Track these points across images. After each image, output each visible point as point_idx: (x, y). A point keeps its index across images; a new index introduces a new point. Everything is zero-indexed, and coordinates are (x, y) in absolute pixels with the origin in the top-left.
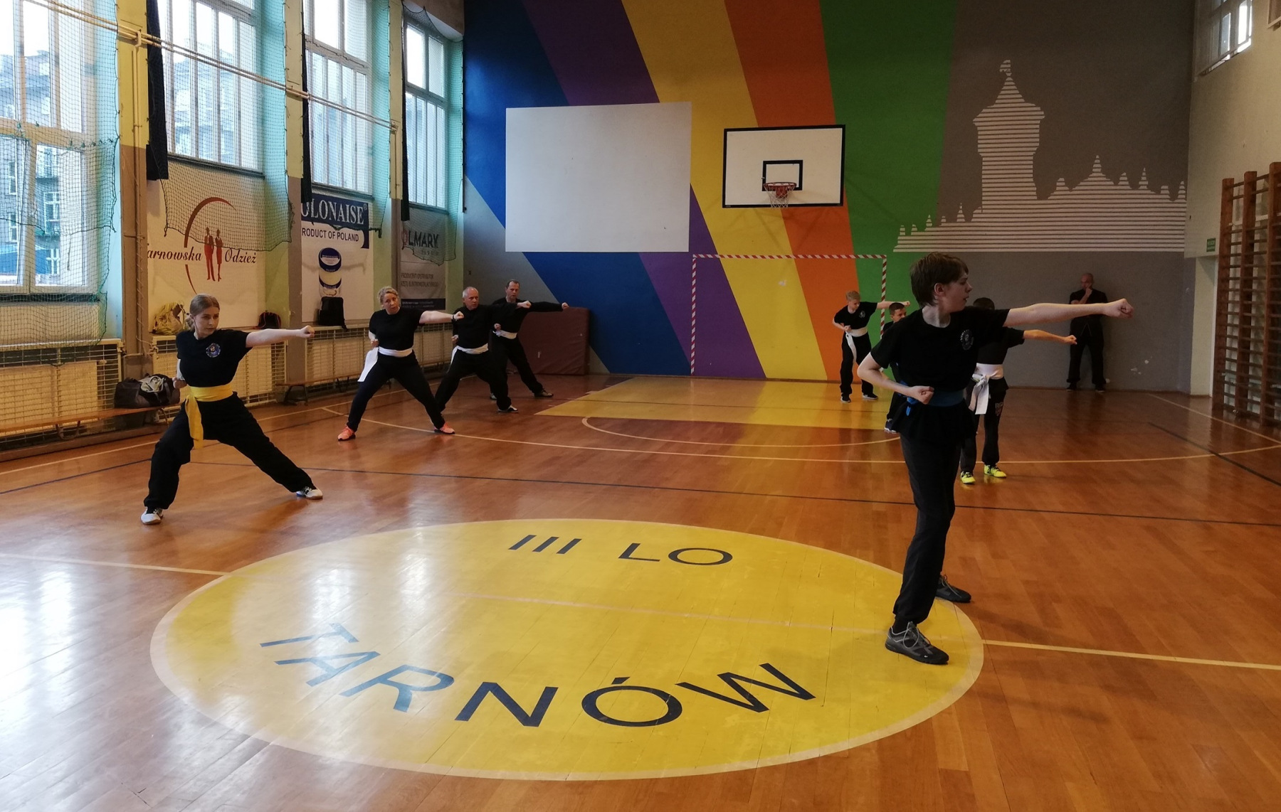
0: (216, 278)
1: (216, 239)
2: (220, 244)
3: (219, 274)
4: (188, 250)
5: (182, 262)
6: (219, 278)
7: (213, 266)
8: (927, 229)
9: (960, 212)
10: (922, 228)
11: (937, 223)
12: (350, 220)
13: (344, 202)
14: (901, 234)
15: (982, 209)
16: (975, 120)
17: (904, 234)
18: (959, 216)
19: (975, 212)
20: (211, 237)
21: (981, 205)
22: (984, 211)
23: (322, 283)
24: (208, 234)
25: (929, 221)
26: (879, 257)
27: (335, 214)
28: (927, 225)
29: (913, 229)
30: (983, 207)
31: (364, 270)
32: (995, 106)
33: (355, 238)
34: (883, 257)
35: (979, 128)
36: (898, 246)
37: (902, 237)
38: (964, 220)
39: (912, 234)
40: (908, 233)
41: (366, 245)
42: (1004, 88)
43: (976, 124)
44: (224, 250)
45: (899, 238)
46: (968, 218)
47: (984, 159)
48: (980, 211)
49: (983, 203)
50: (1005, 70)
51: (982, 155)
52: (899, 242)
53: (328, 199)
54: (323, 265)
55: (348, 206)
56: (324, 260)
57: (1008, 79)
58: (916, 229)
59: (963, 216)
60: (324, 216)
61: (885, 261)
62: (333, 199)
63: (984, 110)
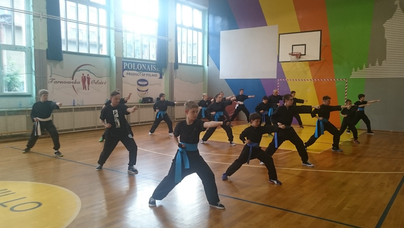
0: (87, 89)
1: (87, 77)
2: (89, 79)
3: (88, 88)
4: (74, 81)
5: (71, 84)
6: (89, 89)
7: (86, 85)
8: (363, 69)
9: (377, 62)
10: (361, 68)
11: (367, 67)
12: (153, 70)
13: (150, 64)
14: (353, 71)
15: (386, 60)
16: (384, 25)
17: (354, 71)
18: (376, 63)
19: (384, 61)
20: (85, 77)
21: (386, 59)
22: (387, 61)
23: (139, 90)
24: (83, 75)
25: (364, 65)
26: (344, 80)
27: (145, 69)
28: (364, 67)
29: (358, 69)
30: (387, 59)
31: (160, 86)
32: (392, 18)
33: (156, 76)
34: (346, 80)
35: (385, 28)
36: (352, 76)
37: (353, 72)
38: (378, 65)
39: (358, 71)
40: (356, 71)
41: (161, 77)
42: (397, 11)
43: (384, 26)
44: (91, 81)
45: (352, 72)
46: (380, 64)
47: (387, 40)
48: (385, 61)
49: (387, 58)
50: (397, 4)
51: (387, 39)
52: (352, 74)
53: (141, 63)
54: (139, 84)
55: (152, 66)
56: (139, 83)
57: (398, 7)
58: (359, 69)
59: (378, 63)
60: (140, 69)
61: (347, 81)
62: (144, 64)
63: (388, 21)
